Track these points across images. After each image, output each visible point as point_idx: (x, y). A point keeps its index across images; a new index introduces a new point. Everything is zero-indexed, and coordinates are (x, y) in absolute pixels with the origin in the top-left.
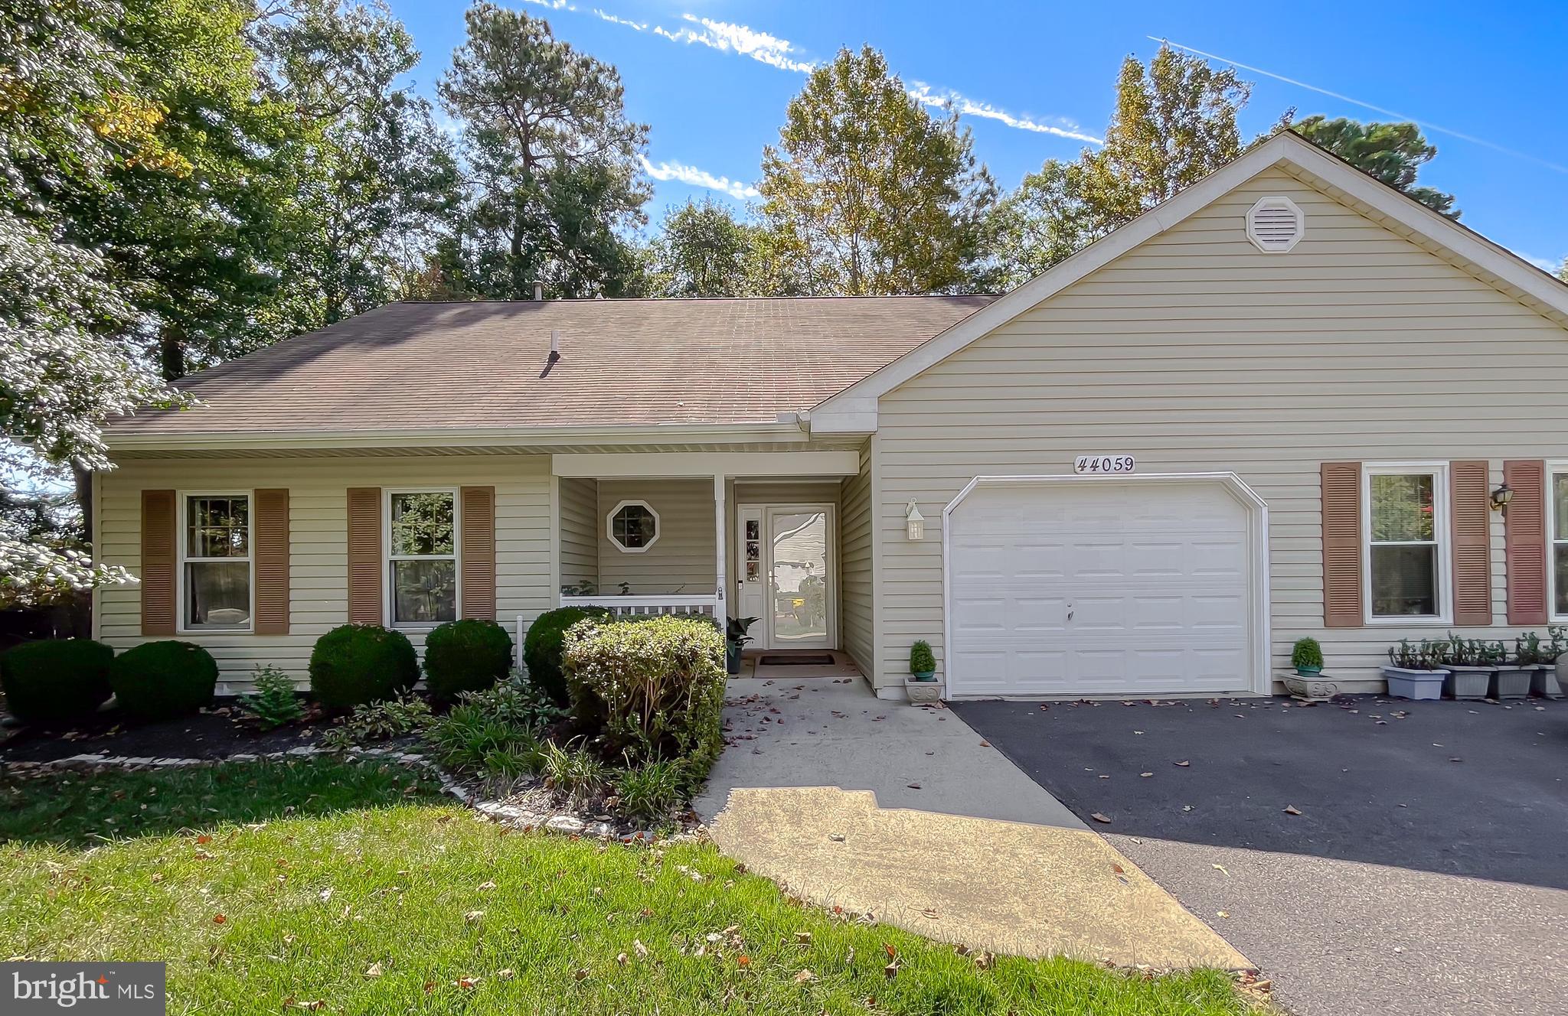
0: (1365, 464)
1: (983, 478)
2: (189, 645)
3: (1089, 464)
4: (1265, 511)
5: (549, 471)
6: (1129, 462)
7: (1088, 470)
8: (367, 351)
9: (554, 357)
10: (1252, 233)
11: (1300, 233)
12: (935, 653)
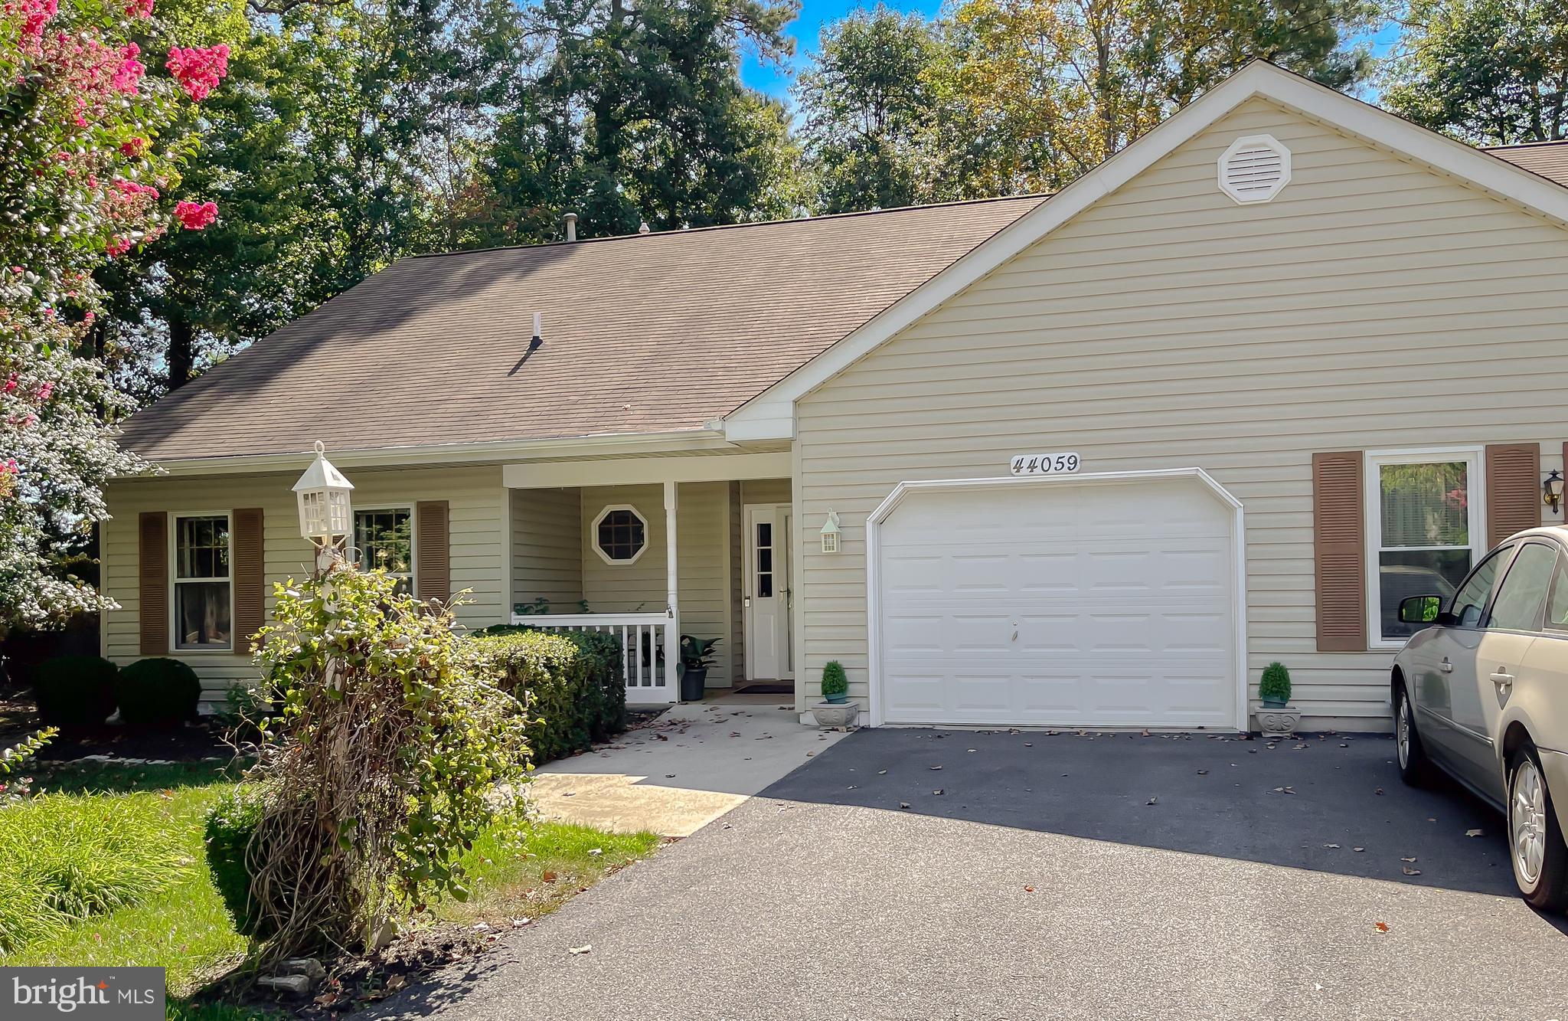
0: (1368, 453)
1: (909, 483)
2: (176, 662)
3: (1025, 464)
4: (1240, 513)
5: (499, 483)
6: (1071, 461)
7: (1025, 471)
8: (354, 343)
9: (536, 343)
10: (1224, 183)
11: (1286, 176)
12: (849, 675)
